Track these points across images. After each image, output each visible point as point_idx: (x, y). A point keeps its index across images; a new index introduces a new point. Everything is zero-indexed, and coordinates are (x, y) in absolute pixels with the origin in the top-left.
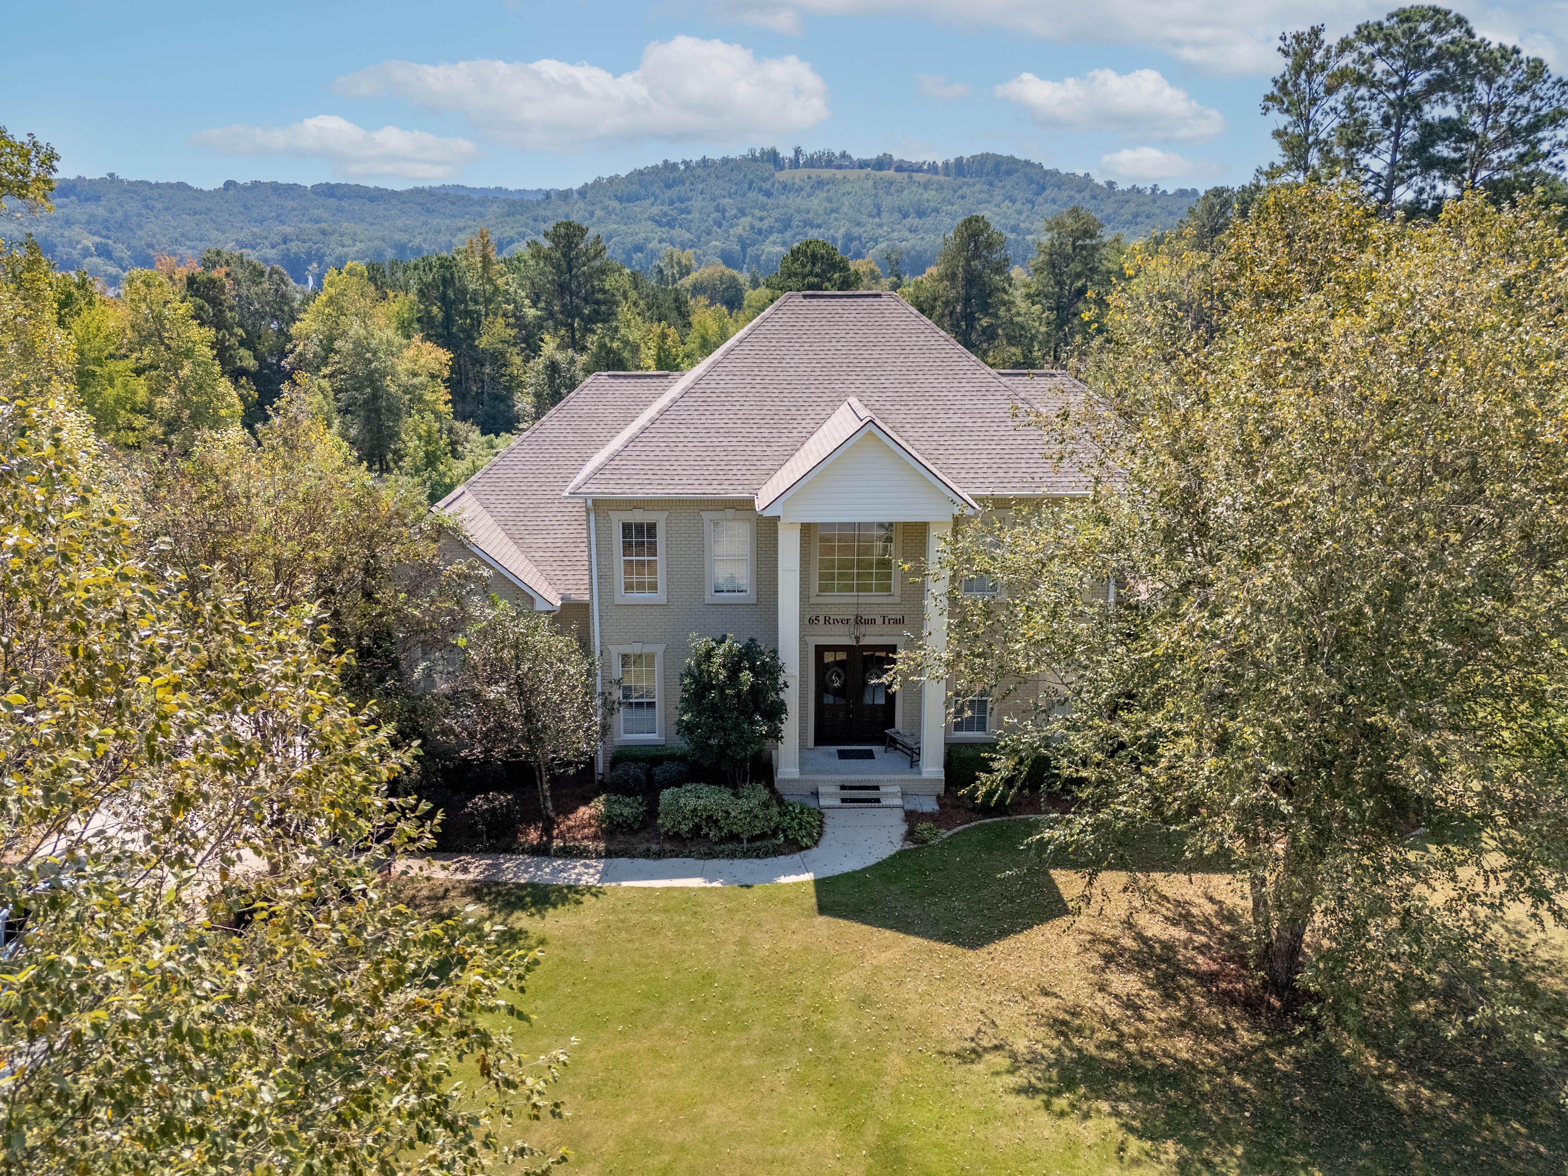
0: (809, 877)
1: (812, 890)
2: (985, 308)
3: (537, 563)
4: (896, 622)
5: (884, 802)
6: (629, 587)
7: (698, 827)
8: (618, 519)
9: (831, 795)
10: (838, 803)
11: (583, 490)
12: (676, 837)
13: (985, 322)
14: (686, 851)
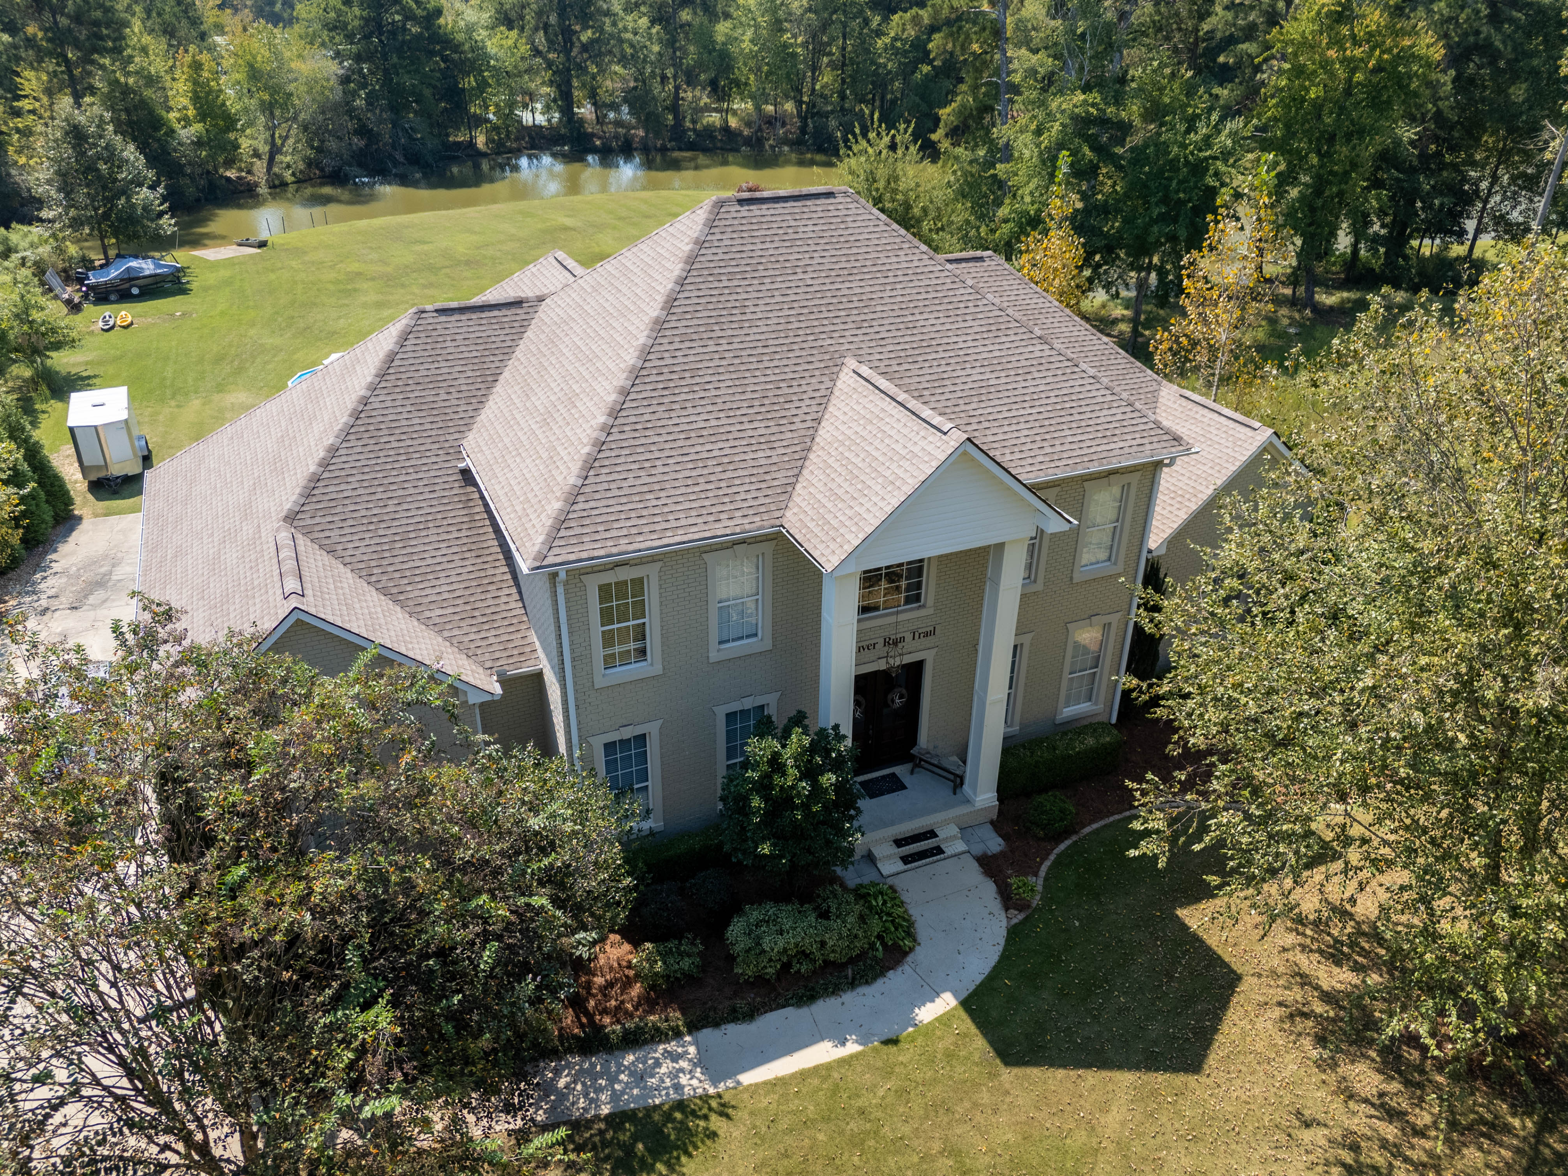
0: (946, 1002)
1: (966, 1024)
2: (585, 19)
3: (438, 628)
4: (927, 635)
5: (949, 850)
6: (609, 662)
7: (787, 966)
8: (593, 584)
9: (889, 857)
10: (900, 866)
11: (550, 560)
12: (760, 982)
13: (586, 36)
14: (781, 1001)
